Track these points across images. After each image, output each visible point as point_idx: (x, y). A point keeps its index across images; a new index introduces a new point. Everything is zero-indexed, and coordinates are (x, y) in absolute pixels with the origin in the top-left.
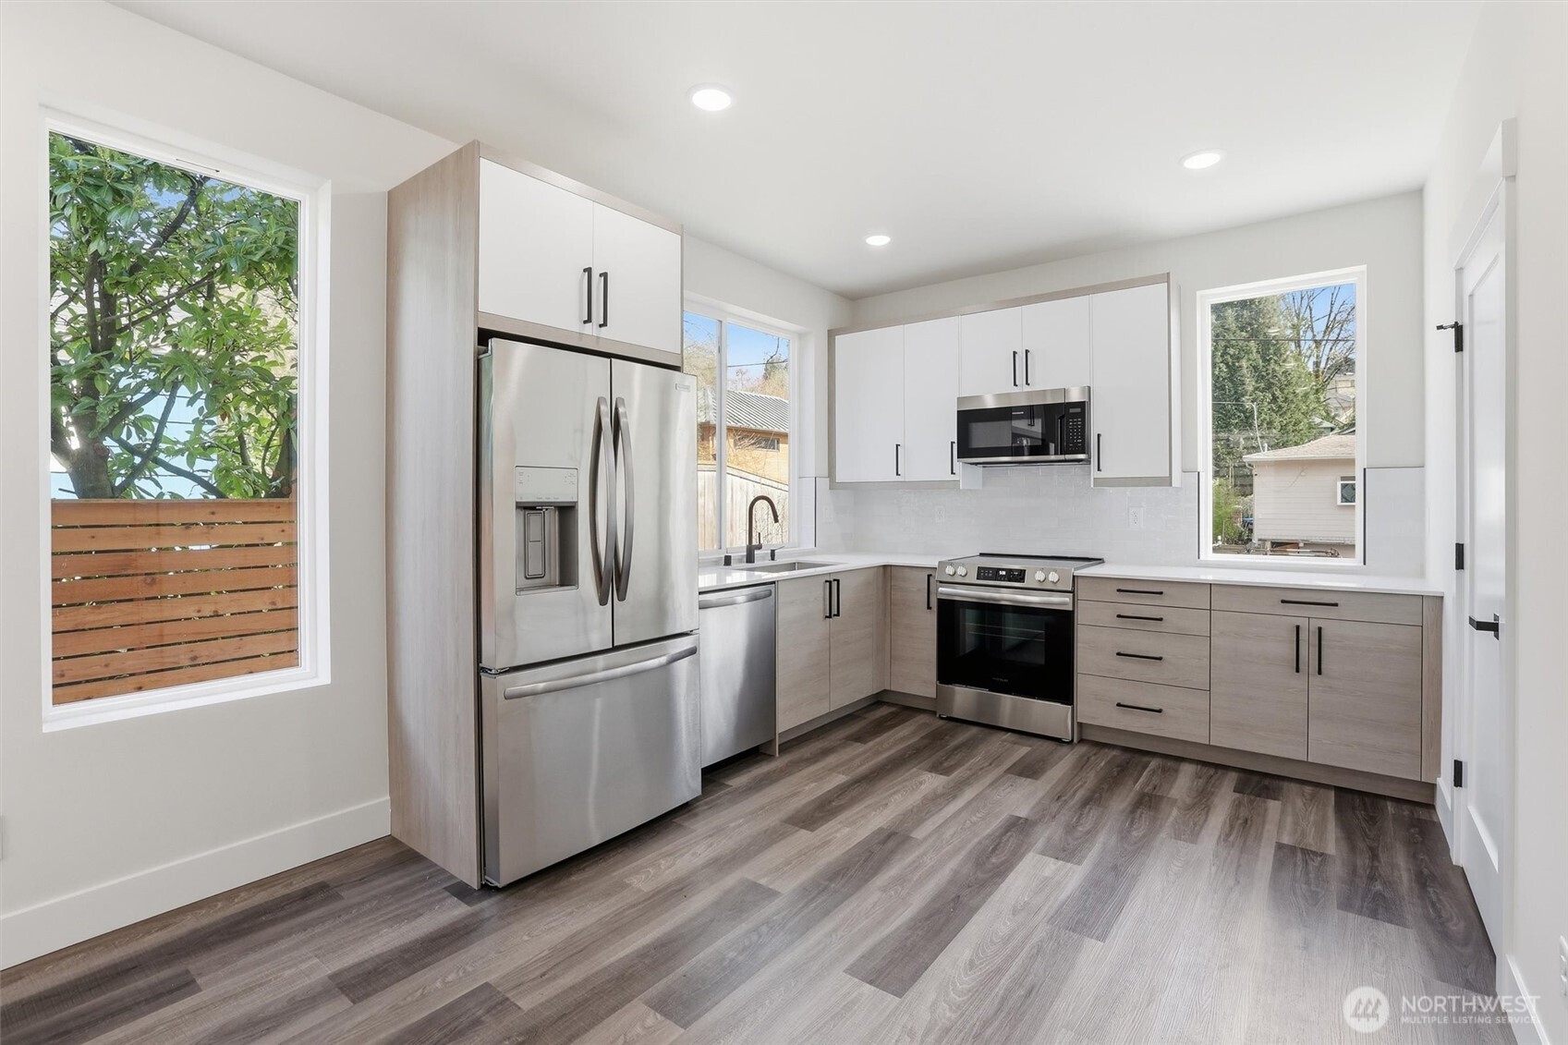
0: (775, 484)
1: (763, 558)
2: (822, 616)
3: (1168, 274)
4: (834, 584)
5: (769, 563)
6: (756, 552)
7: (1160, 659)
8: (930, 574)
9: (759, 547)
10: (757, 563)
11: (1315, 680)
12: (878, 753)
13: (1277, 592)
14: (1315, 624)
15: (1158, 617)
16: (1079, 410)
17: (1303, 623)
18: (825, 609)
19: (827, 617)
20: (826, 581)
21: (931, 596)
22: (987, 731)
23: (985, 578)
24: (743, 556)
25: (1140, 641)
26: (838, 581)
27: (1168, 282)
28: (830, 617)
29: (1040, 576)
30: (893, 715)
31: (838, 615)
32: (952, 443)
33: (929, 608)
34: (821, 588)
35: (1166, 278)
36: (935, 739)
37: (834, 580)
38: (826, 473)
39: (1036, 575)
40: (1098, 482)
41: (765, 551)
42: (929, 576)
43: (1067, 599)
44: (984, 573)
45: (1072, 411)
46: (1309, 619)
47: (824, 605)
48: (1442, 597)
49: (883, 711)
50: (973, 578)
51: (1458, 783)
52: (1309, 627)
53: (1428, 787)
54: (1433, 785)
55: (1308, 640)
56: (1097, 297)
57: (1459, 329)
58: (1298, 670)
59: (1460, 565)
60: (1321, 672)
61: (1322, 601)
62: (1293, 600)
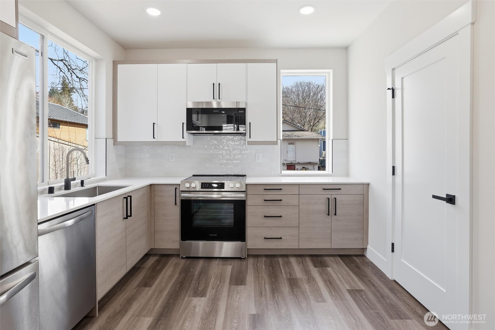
0: (67, 143)
1: (75, 186)
2: (122, 218)
3: (277, 60)
4: (129, 198)
5: (80, 188)
6: (72, 182)
7: (281, 217)
8: (176, 187)
9: (74, 179)
10: (73, 190)
11: (334, 217)
12: (161, 292)
13: (321, 186)
14: (334, 196)
15: (280, 199)
16: (243, 112)
17: (329, 196)
18: (123, 214)
19: (124, 218)
20: (124, 198)
21: (177, 198)
22: (207, 260)
23: (205, 188)
24: (62, 186)
25: (273, 210)
26: (131, 197)
27: (277, 63)
28: (127, 218)
29: (231, 185)
30: (158, 262)
31: (131, 216)
32: (183, 123)
33: (176, 204)
34: (122, 202)
35: (276, 61)
36: (186, 273)
37: (128, 196)
38: (111, 136)
39: (229, 185)
40: (250, 143)
41: (78, 181)
42: (176, 188)
43: (243, 195)
44: (205, 185)
45: (240, 112)
46: (332, 195)
47: (123, 211)
48: (369, 184)
49: (152, 261)
50: (199, 188)
51: (393, 251)
52: (332, 198)
53: (364, 249)
54: (366, 248)
55: (332, 203)
56: (249, 64)
57: (393, 90)
58: (329, 215)
59: (394, 174)
60: (335, 214)
61: (336, 188)
62: (327, 188)
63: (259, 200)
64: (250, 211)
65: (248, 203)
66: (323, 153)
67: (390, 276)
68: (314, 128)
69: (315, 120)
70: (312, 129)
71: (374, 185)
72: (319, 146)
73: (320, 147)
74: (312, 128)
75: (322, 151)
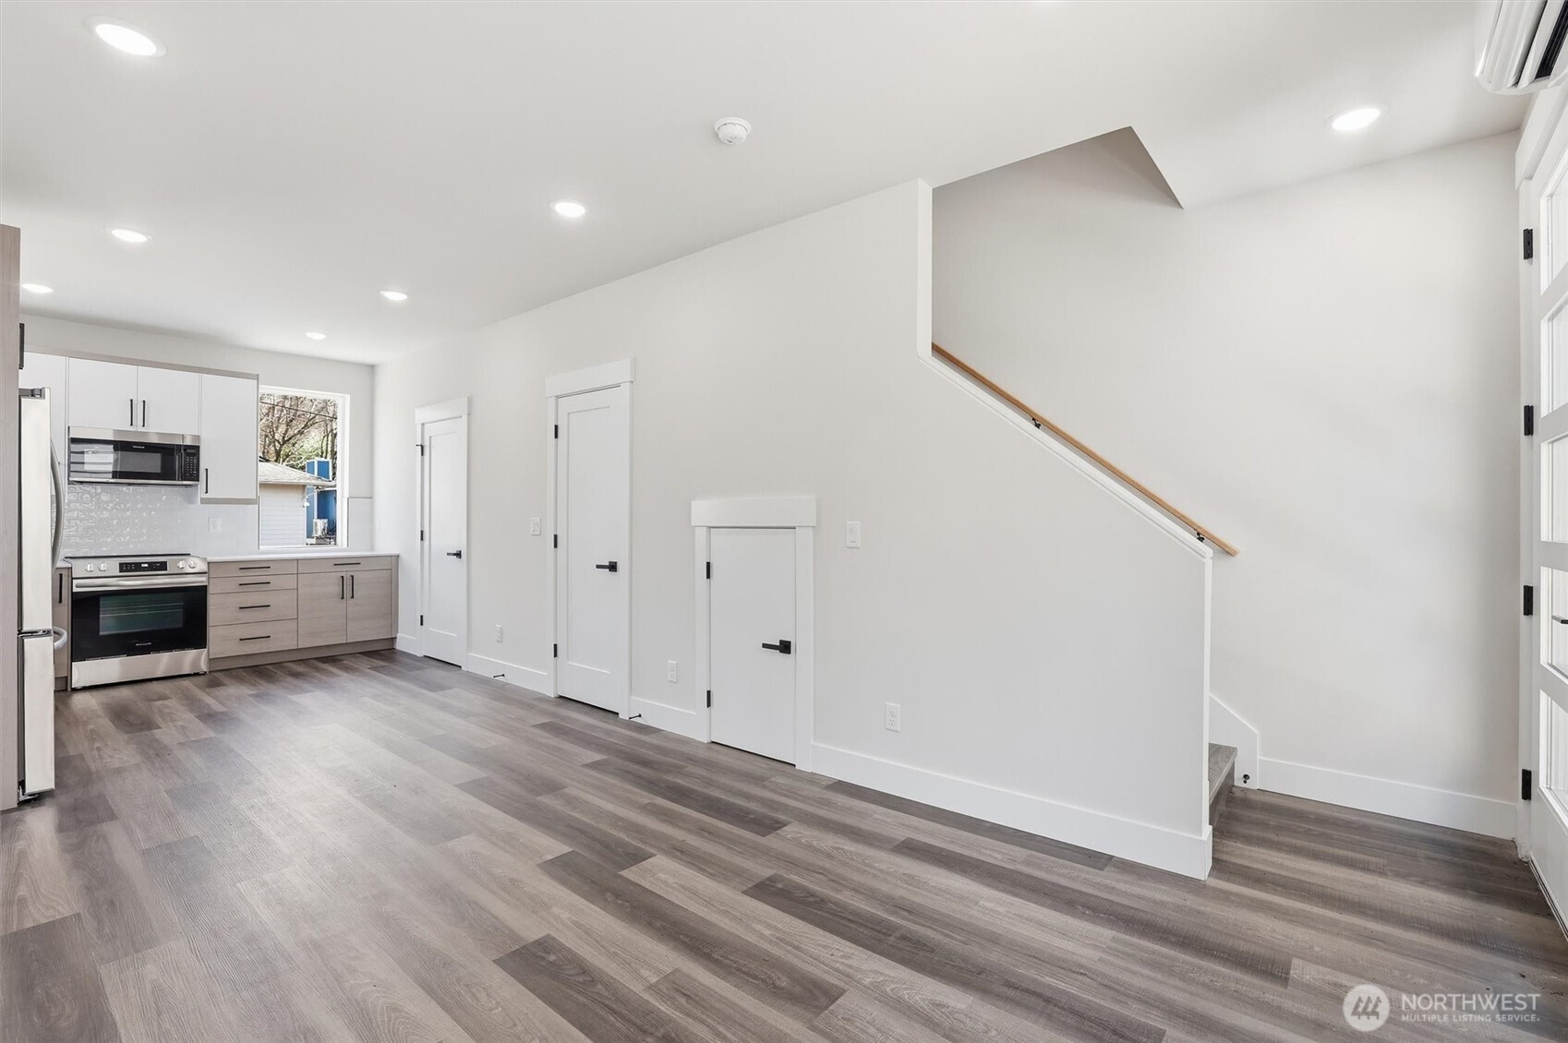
3: (258, 375)
7: (268, 606)
8: (60, 573)
11: (351, 601)
13: (330, 560)
14: (350, 574)
15: (266, 581)
17: (345, 574)
21: (63, 592)
23: (129, 570)
25: (254, 597)
27: (257, 380)
29: (182, 564)
33: (60, 601)
39: (179, 564)
40: (204, 500)
43: (202, 578)
44: (126, 567)
45: (189, 451)
46: (347, 571)
48: (398, 556)
50: (117, 571)
51: (422, 624)
52: (347, 576)
53: (393, 640)
54: (396, 638)
55: (348, 583)
56: (205, 376)
57: (422, 447)
58: (343, 598)
59: (422, 539)
60: (353, 597)
61: (354, 562)
62: (340, 563)
63: (232, 585)
64: (213, 602)
65: (210, 591)
66: (319, 524)
67: (420, 654)
68: (286, 449)
69: (289, 424)
70: (278, 453)
71: (404, 556)
72: (307, 504)
73: (309, 510)
74: (280, 450)
75: (315, 520)
